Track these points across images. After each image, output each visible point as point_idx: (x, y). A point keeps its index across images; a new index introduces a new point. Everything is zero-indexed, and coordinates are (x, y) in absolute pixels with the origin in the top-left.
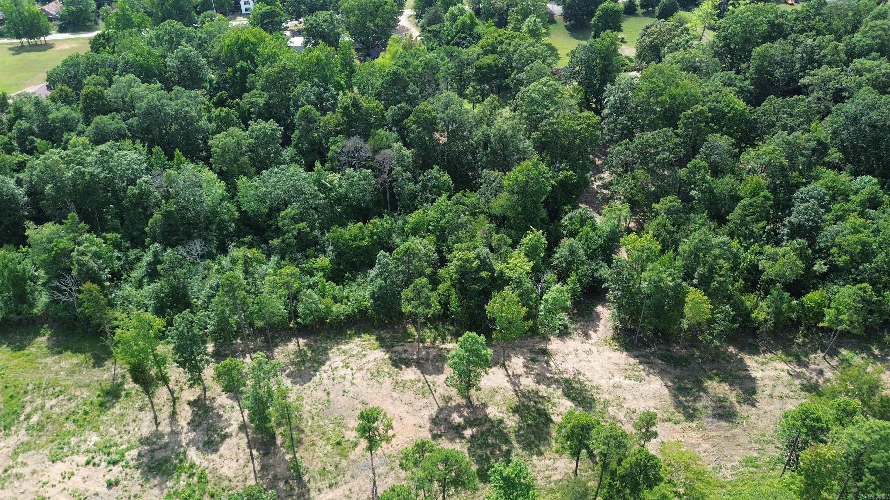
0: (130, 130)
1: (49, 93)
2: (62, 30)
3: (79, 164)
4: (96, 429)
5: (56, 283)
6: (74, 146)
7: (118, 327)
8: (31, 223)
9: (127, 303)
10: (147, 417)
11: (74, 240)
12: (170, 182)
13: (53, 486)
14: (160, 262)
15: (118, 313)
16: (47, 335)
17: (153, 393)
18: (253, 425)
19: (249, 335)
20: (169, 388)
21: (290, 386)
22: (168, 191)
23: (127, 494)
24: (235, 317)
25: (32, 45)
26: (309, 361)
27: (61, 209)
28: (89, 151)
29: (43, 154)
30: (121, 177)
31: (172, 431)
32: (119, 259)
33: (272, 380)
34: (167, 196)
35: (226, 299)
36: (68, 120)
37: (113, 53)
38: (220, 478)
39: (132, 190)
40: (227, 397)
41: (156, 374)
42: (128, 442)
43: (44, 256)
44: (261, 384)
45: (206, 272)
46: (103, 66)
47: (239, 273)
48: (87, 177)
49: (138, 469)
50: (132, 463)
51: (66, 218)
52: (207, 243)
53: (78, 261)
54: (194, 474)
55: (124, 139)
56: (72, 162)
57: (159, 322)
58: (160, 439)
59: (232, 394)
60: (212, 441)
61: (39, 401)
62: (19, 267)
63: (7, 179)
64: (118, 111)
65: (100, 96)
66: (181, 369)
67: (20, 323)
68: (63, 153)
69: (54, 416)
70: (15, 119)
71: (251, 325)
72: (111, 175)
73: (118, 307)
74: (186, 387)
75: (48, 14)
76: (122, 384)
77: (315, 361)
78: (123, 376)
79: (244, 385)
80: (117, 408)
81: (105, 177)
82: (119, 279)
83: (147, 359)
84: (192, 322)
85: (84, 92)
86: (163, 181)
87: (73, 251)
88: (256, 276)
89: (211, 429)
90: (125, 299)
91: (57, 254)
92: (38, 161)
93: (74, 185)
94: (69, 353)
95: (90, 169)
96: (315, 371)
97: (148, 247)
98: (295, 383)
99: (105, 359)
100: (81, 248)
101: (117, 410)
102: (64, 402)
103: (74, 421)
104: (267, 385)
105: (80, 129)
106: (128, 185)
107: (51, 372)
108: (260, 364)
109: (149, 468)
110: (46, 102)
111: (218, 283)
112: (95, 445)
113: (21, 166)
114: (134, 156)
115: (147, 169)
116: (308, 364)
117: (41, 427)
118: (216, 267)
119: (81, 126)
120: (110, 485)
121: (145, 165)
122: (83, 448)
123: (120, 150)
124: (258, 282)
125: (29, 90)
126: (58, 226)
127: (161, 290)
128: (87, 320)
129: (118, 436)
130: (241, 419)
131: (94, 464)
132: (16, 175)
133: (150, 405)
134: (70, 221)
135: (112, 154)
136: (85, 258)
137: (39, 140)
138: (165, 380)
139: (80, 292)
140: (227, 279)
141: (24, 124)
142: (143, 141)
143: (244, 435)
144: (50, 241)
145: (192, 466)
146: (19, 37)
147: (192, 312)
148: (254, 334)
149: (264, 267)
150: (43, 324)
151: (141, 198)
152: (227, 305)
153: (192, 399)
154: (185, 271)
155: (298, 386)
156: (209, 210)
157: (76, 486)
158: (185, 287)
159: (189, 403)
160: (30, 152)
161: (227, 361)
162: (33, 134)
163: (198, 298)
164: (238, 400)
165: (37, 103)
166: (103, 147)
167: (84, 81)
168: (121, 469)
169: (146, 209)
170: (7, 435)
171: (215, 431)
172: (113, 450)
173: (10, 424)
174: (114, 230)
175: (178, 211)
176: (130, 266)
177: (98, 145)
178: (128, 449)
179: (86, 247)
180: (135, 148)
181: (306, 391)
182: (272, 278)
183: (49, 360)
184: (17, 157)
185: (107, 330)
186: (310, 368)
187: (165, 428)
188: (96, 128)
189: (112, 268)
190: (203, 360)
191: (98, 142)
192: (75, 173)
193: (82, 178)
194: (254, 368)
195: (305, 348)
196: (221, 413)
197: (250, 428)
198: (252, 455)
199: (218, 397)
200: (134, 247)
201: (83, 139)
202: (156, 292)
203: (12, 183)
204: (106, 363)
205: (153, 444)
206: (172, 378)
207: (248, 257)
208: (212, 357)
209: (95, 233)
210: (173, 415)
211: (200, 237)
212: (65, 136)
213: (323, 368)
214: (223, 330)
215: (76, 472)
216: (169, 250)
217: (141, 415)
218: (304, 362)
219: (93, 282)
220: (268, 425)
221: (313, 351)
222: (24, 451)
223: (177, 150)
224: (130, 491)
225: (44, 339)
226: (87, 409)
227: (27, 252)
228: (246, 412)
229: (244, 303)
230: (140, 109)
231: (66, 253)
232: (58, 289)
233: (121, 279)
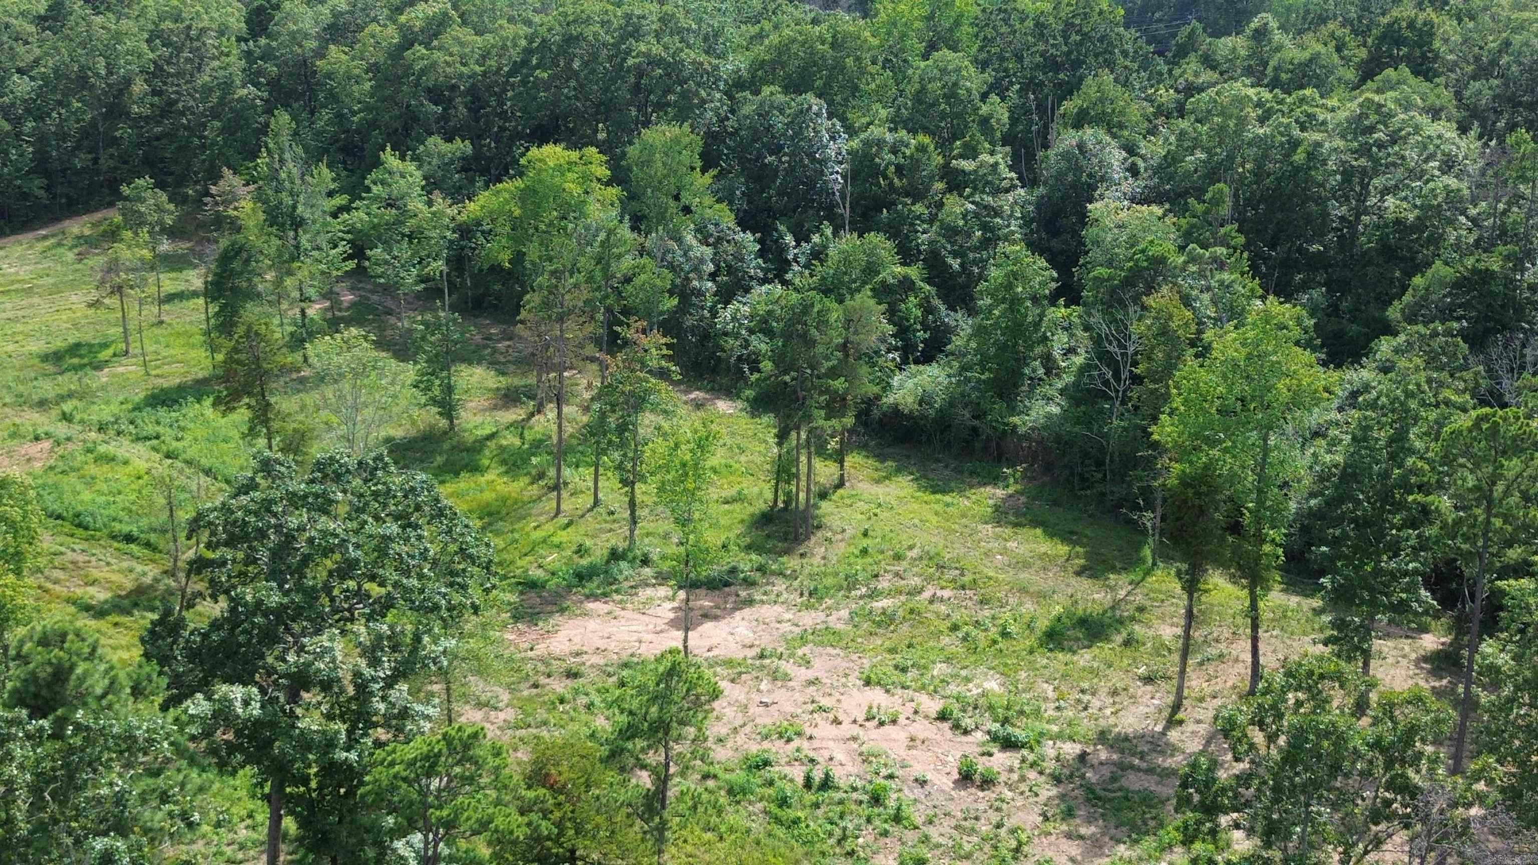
10: (1154, 698)
13: (837, 722)
16: (1011, 489)
23: (996, 817)
42: (1072, 724)
49: (1059, 783)
50: (1051, 766)
58: (1161, 753)
67: (968, 439)
69: (928, 615)
80: (1087, 656)
94: (1038, 532)
99: (1115, 568)
102: (968, 603)
107: (977, 548)
112: (984, 696)
117: (887, 620)
122: (953, 689)
129: (1053, 704)
131: (956, 726)
157: (886, 746)
168: (1017, 764)
170: (809, 606)
172: (1022, 720)
173: (826, 592)
178: (1059, 736)
183: (987, 529)
187: (1189, 738)
204: (1116, 576)
205: (1133, 754)
215: (902, 720)
217: (1141, 690)
222: (822, 644)
225: (999, 492)
226: (1014, 629)
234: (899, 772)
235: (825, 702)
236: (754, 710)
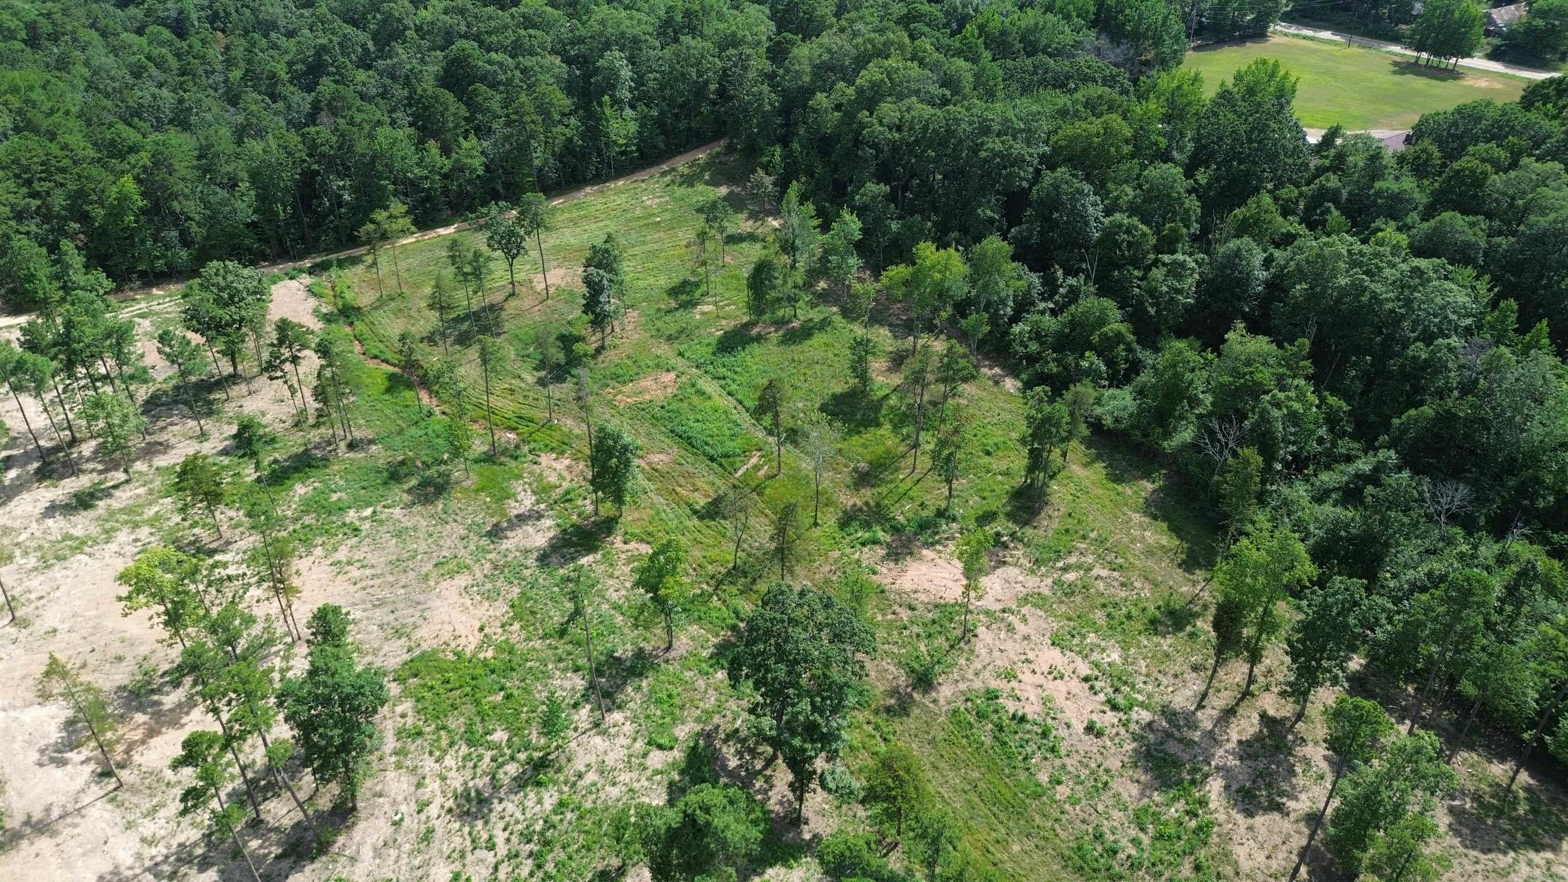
0: (1486, 254)
1: (1401, 148)
2: (1495, 55)
3: (1366, 273)
4: (1125, 649)
5: (1215, 425)
6: (1381, 243)
7: (1247, 535)
8: (1242, 325)
9: (1284, 511)
10: (1195, 685)
11: (1280, 378)
12: (1493, 366)
13: (1034, 672)
14: (1376, 483)
15: (1262, 517)
16: (1156, 485)
17: (1225, 660)
18: (1332, 830)
19: (1435, 693)
20: (1251, 671)
21: (1442, 829)
22: (1477, 380)
23: (1100, 759)
24: (1434, 649)
25: (1431, 67)
26: (1511, 819)
27: (1296, 325)
28: (1397, 260)
29: (1328, 235)
30: (1416, 322)
31: (1211, 732)
32: (1320, 441)
33: (1419, 793)
34: (1468, 388)
35: (1442, 609)
36: (1401, 201)
37: (1554, 117)
38: (1227, 855)
39: (1419, 350)
40: (1326, 758)
41: (1249, 638)
42: (1150, 696)
43: (1227, 379)
44: (1395, 783)
45: (1441, 545)
46: (1519, 134)
47: (1497, 585)
48: (1364, 299)
49: (1135, 740)
50: (1133, 727)
51: (1292, 343)
52: (1480, 499)
53: (1264, 410)
54: (1196, 815)
55: (1466, 264)
56: (1360, 265)
57: (1307, 569)
58: (1189, 728)
59: (1336, 758)
60: (1255, 796)
61: (1090, 559)
62: (1188, 376)
63: (1257, 250)
64: (1489, 216)
65: (1479, 181)
66: (1288, 660)
67: (1136, 448)
68: (1357, 247)
69: (1092, 591)
70: (1327, 169)
71: (1453, 681)
72: (1403, 311)
73: (1268, 509)
74: (1276, 690)
75: (1492, 22)
76: (1196, 615)
77: (1524, 829)
78: (1205, 607)
79: (1366, 761)
80: (1169, 641)
81: (1392, 311)
82: (1299, 470)
83: (1253, 609)
84: (1356, 604)
85: (1456, 165)
86: (1480, 361)
87: (1267, 392)
88: (1525, 609)
89: (1264, 777)
90: (1286, 503)
91: (1244, 386)
92: (1314, 243)
93: (1338, 301)
94: (1165, 525)
95: (1377, 288)
96: (1511, 846)
97: (1376, 450)
98: (1457, 833)
99: (1200, 566)
100: (1281, 395)
101: (1166, 643)
102: (1115, 583)
103: (1109, 615)
104: (1404, 791)
105: (1409, 220)
106: (1417, 339)
107: (1128, 534)
108: (1418, 751)
109: (1148, 751)
110: (1388, 158)
111: (1446, 576)
112: (1110, 665)
113: (1288, 239)
114: (1462, 298)
115: (1468, 330)
116: (1504, 824)
117: (1070, 591)
118: (1464, 548)
119: (1413, 217)
120: (1090, 729)
121: (1469, 321)
122: (1095, 656)
123: (1446, 278)
124: (1521, 623)
125: (1377, 134)
126: (1274, 347)
127: (1348, 525)
128: (1217, 498)
129: (1143, 679)
130: (1321, 806)
131: (1092, 688)
132: (1271, 249)
133: (1209, 673)
134: (1295, 349)
135: (1429, 280)
136: (1276, 413)
137: (1336, 213)
138: (1255, 657)
139: (1235, 455)
140: (1468, 579)
141: (1333, 181)
142: (1495, 281)
143: (1306, 831)
144: (1248, 363)
145: (1203, 803)
146: (1419, 49)
147: (1368, 589)
148: (1445, 700)
149: (1553, 603)
150: (1162, 467)
151: (1423, 369)
152: (1435, 620)
153: (1271, 712)
154: (1406, 520)
155: (1456, 841)
156: (1525, 447)
157: (1055, 695)
158: (1387, 545)
159: (1263, 716)
160: (1312, 226)
161: (1367, 704)
162: (1336, 201)
163: (1395, 576)
164: (1339, 774)
165: (1375, 158)
166: (1422, 263)
167: (1471, 149)
168: (1116, 721)
169: (1417, 389)
170: (1033, 572)
171: (1269, 786)
172: (1126, 689)
173: (1043, 561)
174: (1347, 396)
175: (1469, 421)
176: (1330, 460)
177: (1417, 255)
178: (1142, 705)
179: (1289, 398)
180: (1473, 288)
181: (1465, 861)
182: (1552, 632)
183: (1137, 517)
184: (1292, 225)
185: (1232, 529)
186: (1505, 832)
187: (1206, 719)
188: (1435, 229)
189: (1301, 449)
190: (1330, 671)
191: (1418, 251)
192: (1353, 284)
193: (1357, 296)
194: (1402, 750)
195: (1522, 794)
196: (1298, 769)
197: (1325, 830)
198: (1296, 870)
199: (1311, 744)
200: (1354, 437)
201: (1403, 239)
202: (1337, 522)
203: (1258, 257)
204: (1197, 572)
205: (1176, 726)
206: (1267, 662)
207: (1534, 567)
208: (1348, 679)
209: (1315, 385)
210: (1229, 713)
211: (1474, 483)
212: (1379, 223)
213: (1532, 855)
214: (1398, 651)
215: (1066, 678)
216: (1406, 474)
217: (1190, 676)
218: (1500, 813)
219: (1261, 452)
220: (1357, 853)
221: (1534, 811)
222: (1035, 605)
223: (1545, 322)
224: (1106, 759)
225: (1150, 486)
226: (1134, 613)
227: (1211, 362)
228: (1336, 803)
229: (1467, 637)
230: (1530, 227)
231: (1257, 390)
232: (1212, 433)
233: (1301, 472)
234: (1059, 716)
235: (1031, 655)
236: (996, 654)
